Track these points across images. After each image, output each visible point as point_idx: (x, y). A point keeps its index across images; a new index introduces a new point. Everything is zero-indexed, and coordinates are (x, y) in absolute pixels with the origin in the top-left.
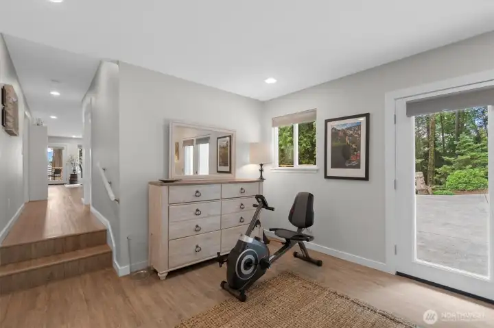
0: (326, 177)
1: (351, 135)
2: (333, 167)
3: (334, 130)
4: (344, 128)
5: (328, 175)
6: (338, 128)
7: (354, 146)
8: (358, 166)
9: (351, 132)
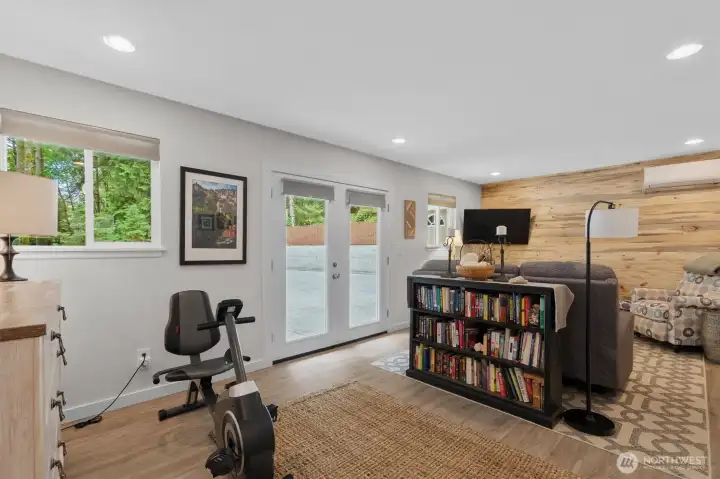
0: (183, 262)
1: (224, 201)
2: (195, 245)
3: (196, 188)
4: (214, 188)
5: (187, 259)
6: (204, 186)
7: (228, 217)
8: (233, 246)
9: (224, 197)
